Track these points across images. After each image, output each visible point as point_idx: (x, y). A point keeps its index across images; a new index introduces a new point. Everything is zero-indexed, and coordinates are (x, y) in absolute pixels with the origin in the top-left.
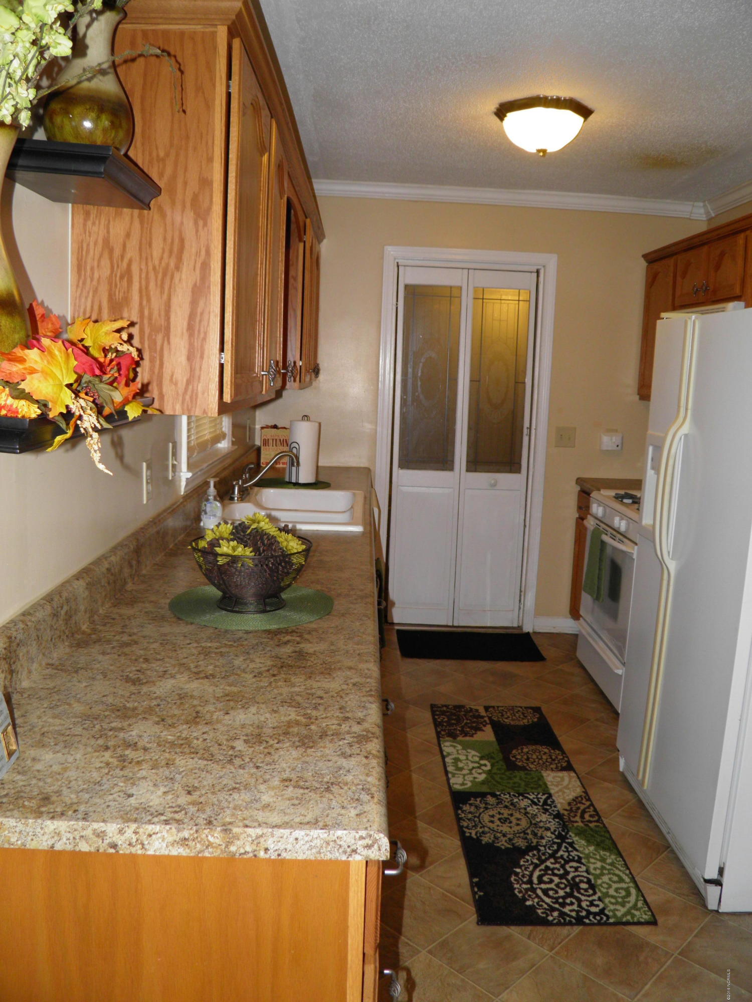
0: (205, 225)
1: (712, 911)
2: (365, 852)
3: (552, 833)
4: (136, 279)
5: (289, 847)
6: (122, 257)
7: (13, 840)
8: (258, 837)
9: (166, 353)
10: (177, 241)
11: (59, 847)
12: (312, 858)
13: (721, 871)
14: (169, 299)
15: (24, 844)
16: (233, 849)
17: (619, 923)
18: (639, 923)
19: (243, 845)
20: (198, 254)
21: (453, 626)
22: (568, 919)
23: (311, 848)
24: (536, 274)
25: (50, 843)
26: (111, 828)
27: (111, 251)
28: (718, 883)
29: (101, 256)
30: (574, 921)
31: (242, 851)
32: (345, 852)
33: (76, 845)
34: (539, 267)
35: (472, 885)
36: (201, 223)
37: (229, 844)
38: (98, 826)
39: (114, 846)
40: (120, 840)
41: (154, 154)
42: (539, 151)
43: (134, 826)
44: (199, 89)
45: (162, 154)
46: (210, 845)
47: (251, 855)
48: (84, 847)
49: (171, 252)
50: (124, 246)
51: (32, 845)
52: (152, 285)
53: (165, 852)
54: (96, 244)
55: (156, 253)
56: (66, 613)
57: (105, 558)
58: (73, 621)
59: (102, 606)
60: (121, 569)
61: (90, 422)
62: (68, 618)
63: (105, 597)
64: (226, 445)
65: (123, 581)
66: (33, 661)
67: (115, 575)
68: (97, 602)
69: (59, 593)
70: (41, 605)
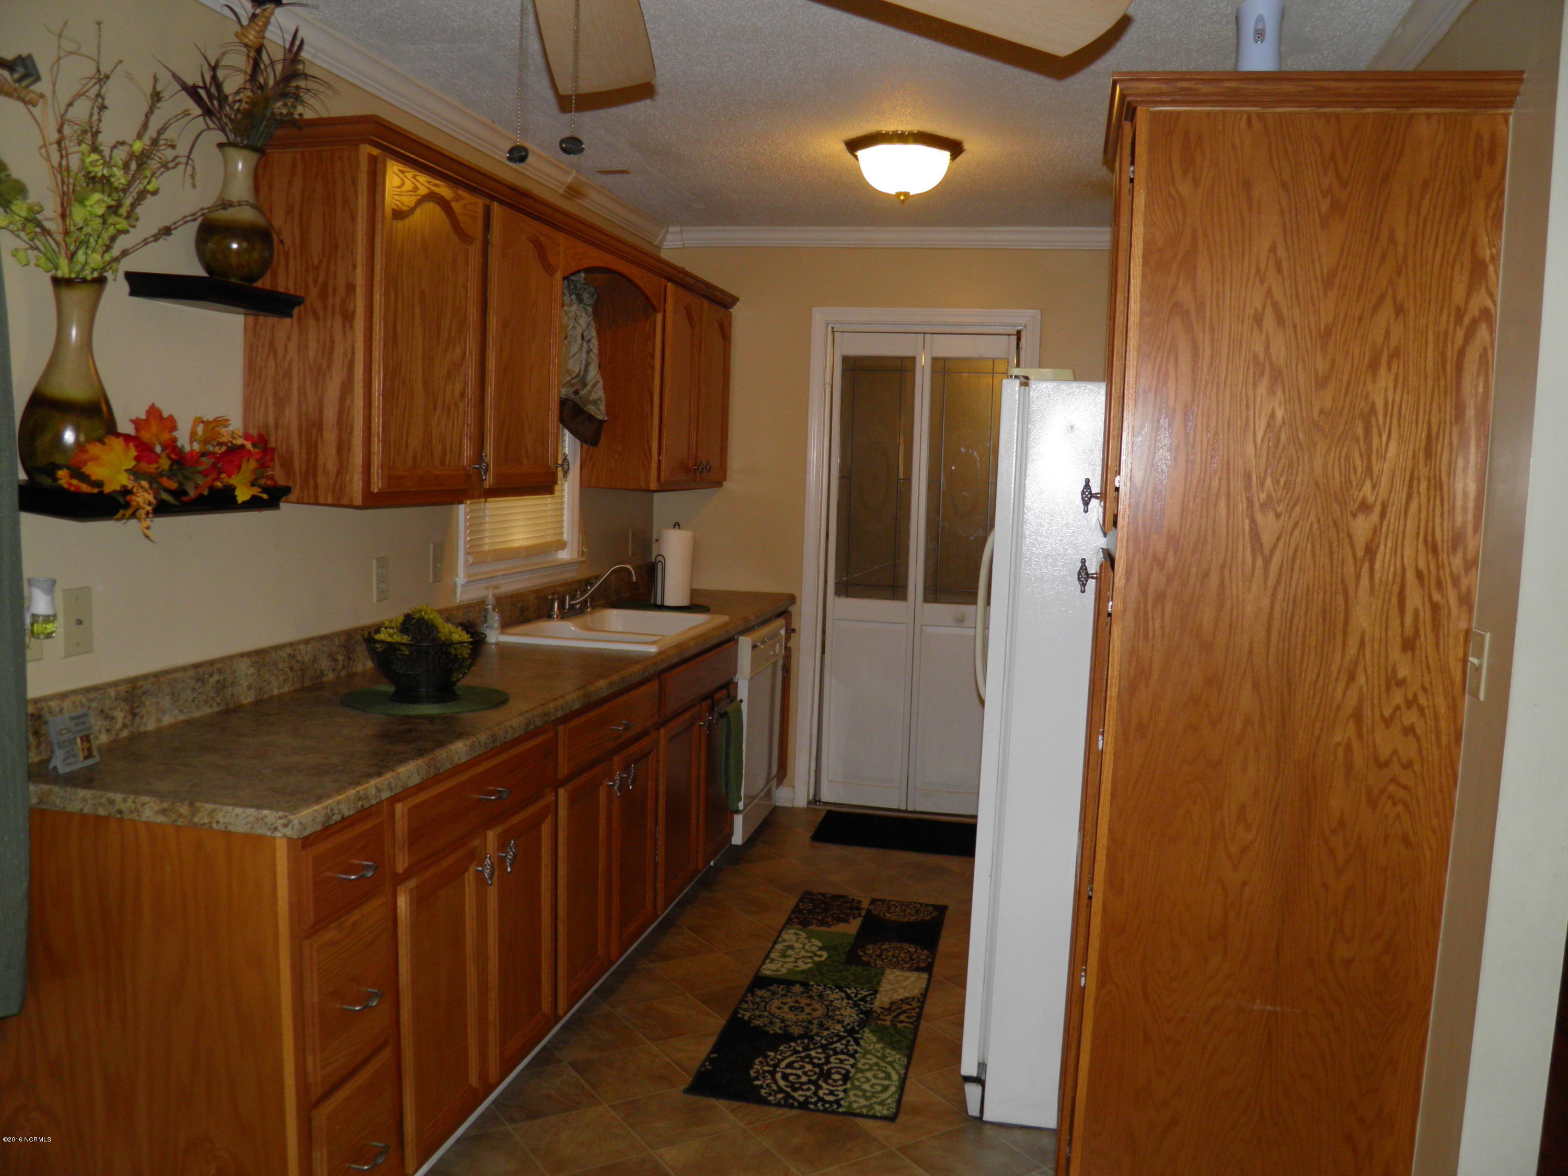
0: (351, 327)
1: (974, 1118)
2: (284, 830)
3: (843, 1026)
4: (295, 380)
5: (232, 821)
6: (284, 358)
7: (58, 803)
8: (213, 811)
9: (319, 446)
10: (328, 343)
11: (86, 811)
12: (248, 831)
13: (982, 1066)
14: (322, 396)
15: (64, 808)
16: (196, 819)
17: (851, 1114)
18: (874, 1117)
19: (202, 818)
20: (345, 353)
21: (906, 811)
22: (791, 1101)
23: (247, 824)
24: (1015, 337)
25: (81, 806)
26: (118, 797)
27: (275, 352)
28: (979, 1081)
29: (267, 357)
30: (796, 1104)
31: (202, 822)
32: (269, 829)
33: (96, 810)
34: (1020, 328)
35: (708, 1058)
36: (348, 325)
37: (193, 815)
38: (110, 795)
39: (120, 812)
40: (124, 807)
41: (310, 263)
42: (899, 194)
43: (132, 797)
44: (346, 202)
45: (316, 262)
46: (181, 816)
47: (207, 826)
48: (102, 812)
49: (323, 352)
50: (286, 347)
51: (69, 808)
52: (308, 383)
53: (152, 819)
54: (263, 345)
55: (311, 354)
56: (218, 682)
57: (291, 644)
58: (229, 692)
59: (279, 689)
60: (315, 660)
61: (144, 497)
62: (221, 687)
63: (285, 681)
64: (564, 555)
65: (318, 672)
66: (164, 713)
67: (303, 663)
68: (269, 683)
69: (212, 663)
70: (184, 669)
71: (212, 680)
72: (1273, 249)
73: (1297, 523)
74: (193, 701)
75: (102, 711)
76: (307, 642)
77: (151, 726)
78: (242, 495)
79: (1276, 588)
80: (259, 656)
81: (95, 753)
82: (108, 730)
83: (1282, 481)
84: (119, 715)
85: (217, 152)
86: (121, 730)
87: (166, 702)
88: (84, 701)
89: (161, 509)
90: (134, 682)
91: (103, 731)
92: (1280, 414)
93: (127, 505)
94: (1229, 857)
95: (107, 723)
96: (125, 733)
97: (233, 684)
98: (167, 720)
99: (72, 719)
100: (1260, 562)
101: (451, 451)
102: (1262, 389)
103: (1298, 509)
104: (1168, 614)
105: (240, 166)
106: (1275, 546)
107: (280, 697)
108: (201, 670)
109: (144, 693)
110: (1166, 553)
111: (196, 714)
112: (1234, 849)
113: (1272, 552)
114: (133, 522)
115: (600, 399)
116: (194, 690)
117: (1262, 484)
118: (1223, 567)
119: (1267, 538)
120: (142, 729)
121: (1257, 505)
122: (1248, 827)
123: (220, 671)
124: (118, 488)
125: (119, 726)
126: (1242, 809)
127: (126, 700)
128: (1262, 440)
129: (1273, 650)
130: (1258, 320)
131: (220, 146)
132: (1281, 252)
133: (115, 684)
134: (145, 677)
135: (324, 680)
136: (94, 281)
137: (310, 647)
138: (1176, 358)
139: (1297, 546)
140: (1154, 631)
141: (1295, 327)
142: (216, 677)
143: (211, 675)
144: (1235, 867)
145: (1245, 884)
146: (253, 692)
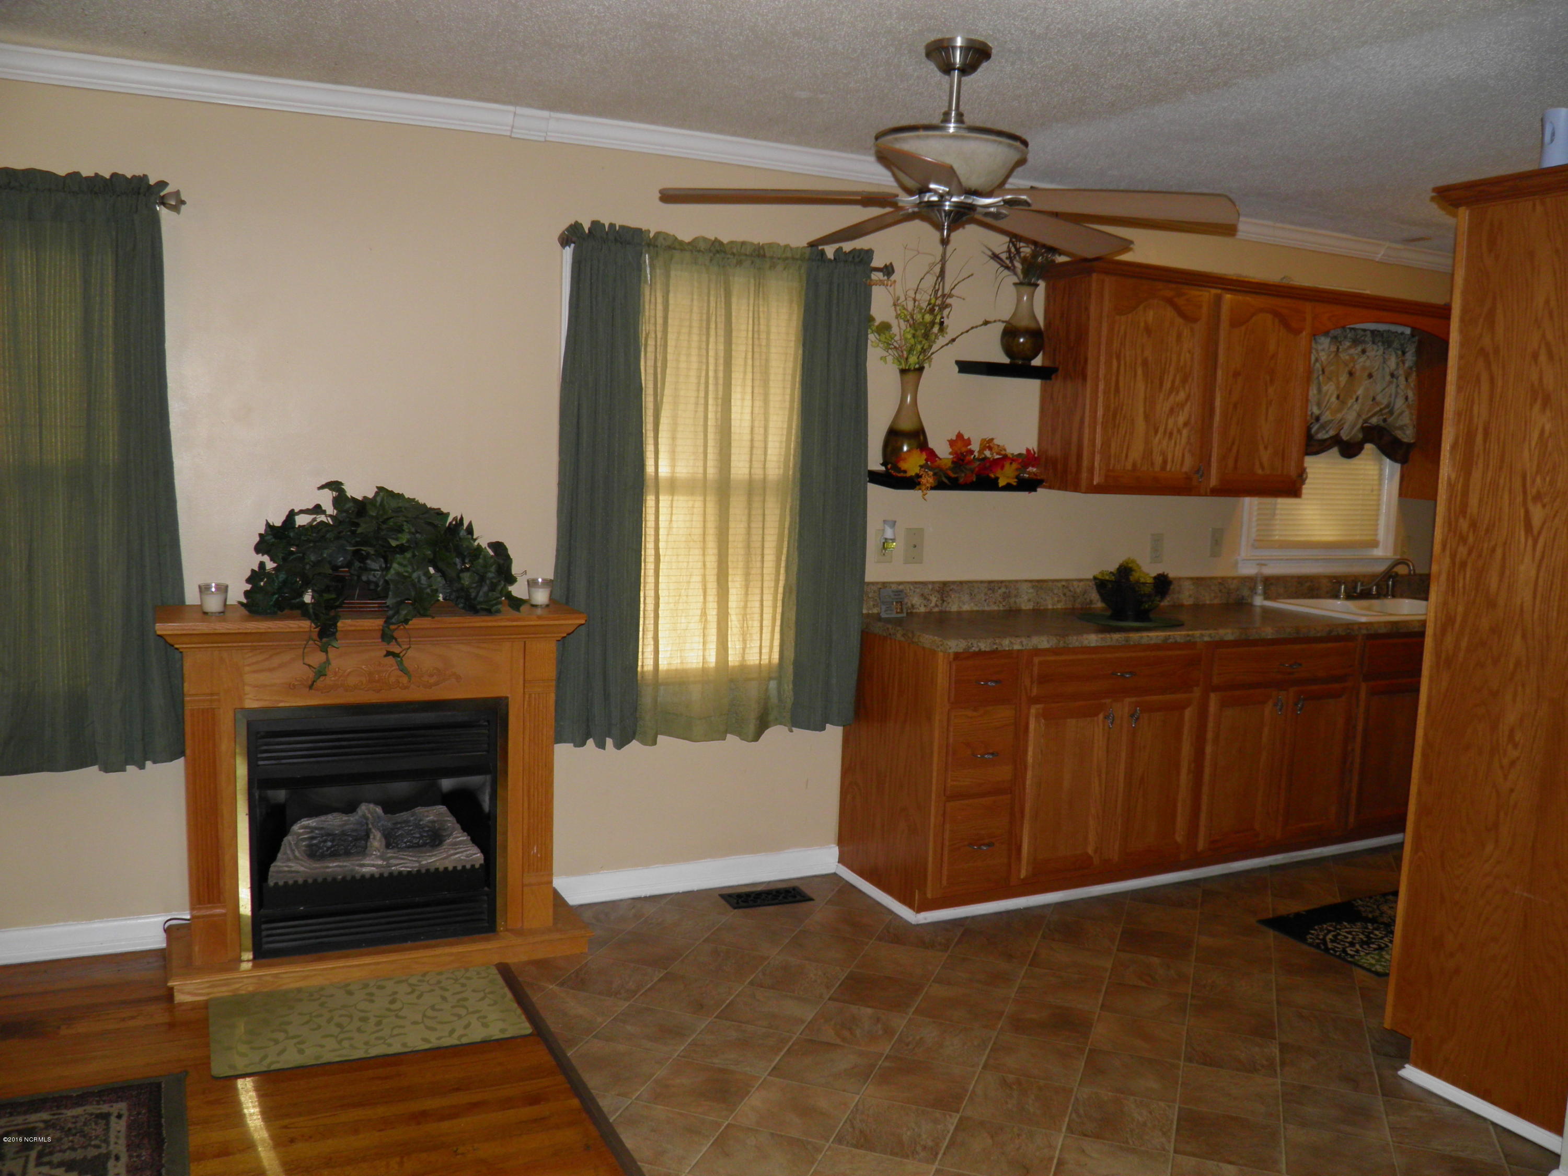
0: (1086, 384)
4: (1061, 416)
6: (1056, 403)
7: (871, 629)
9: (1069, 456)
10: (1075, 394)
12: (930, 648)
17: (1354, 964)
18: (1369, 970)
19: (915, 639)
20: (1082, 400)
22: (1322, 946)
23: (929, 643)
27: (1053, 400)
29: (1049, 403)
30: (1323, 948)
31: (915, 641)
36: (1084, 383)
37: (913, 637)
38: (888, 625)
43: (895, 627)
47: (917, 643)
49: (1073, 400)
50: (1057, 397)
51: (874, 631)
52: (1066, 419)
55: (1068, 401)
56: (1005, 593)
57: (1067, 580)
58: (1012, 600)
59: (1053, 605)
60: (1085, 592)
61: (928, 480)
62: (1006, 596)
63: (1058, 601)
64: (1378, 552)
65: (1088, 600)
66: (964, 604)
67: (1075, 593)
68: (1045, 600)
69: (1002, 582)
70: (982, 582)
71: (1000, 591)
72: (1547, 302)
73: (1557, 512)
74: (985, 601)
75: (922, 595)
76: (1080, 580)
77: (954, 608)
78: (1002, 483)
79: (1541, 561)
80: (1039, 585)
81: (905, 611)
82: (925, 606)
83: (1548, 479)
84: (934, 599)
85: (1013, 289)
86: (933, 607)
87: (966, 598)
88: (912, 588)
89: (940, 486)
90: (945, 584)
91: (922, 606)
92: (1548, 427)
93: (919, 483)
94: (1502, 767)
95: (925, 602)
96: (936, 610)
97: (1016, 596)
98: (966, 608)
99: (893, 591)
100: (1530, 542)
101: (1173, 462)
102: (1537, 407)
103: (1558, 500)
104: (1468, 576)
105: (1025, 298)
106: (1542, 528)
107: (1054, 611)
108: (992, 585)
109: (951, 590)
110: (1468, 532)
111: (986, 608)
112: (1505, 762)
113: (1539, 533)
114: (920, 491)
115: (1405, 425)
116: (986, 594)
117: (1534, 481)
118: (1505, 544)
119: (1536, 522)
120: (948, 609)
121: (1529, 497)
122: (1516, 746)
123: (1006, 587)
124: (913, 474)
125: (933, 604)
126: (1512, 731)
127: (938, 592)
128: (1535, 448)
129: (1537, 609)
130: (1535, 356)
131: (1015, 284)
132: (1553, 303)
133: (933, 583)
134: (954, 583)
135: (1093, 606)
136: (915, 370)
137: (1081, 584)
138: (1479, 389)
139: (1557, 529)
140: (1458, 589)
141: (1561, 360)
142: (1003, 590)
143: (1000, 588)
144: (1506, 777)
145: (1512, 790)
146: (1032, 603)
